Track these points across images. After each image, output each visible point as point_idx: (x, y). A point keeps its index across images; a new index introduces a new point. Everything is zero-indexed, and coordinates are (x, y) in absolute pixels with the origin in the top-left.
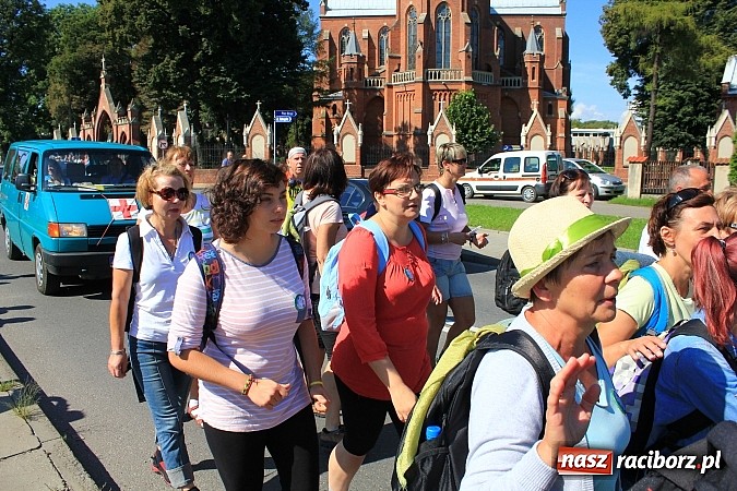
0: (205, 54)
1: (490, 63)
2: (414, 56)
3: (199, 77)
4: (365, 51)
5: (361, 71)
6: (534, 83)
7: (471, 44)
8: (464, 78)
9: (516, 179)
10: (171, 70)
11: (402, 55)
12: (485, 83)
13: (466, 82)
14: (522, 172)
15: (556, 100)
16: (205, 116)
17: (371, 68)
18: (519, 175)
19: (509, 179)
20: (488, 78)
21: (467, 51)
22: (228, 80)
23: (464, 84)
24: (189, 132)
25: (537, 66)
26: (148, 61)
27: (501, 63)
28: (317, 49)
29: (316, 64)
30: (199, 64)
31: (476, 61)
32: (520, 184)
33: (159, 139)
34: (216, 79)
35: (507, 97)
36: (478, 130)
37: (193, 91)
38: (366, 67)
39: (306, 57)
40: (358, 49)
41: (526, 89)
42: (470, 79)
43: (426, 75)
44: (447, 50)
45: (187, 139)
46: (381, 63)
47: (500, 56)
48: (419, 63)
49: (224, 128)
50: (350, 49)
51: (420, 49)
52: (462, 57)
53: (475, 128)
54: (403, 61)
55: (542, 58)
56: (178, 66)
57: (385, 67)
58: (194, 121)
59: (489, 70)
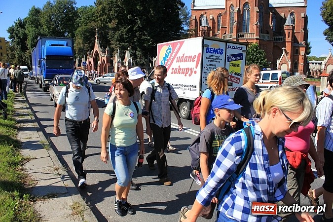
0: (139, 27)
1: (269, 30)
2: (233, 27)
3: (136, 36)
4: (211, 25)
5: (209, 34)
6: (289, 39)
7: (259, 21)
8: (255, 37)
9: (268, 83)
10: (124, 33)
11: (227, 27)
12: (266, 39)
13: (257, 39)
14: (270, 80)
15: (299, 47)
16: (139, 53)
17: (214, 32)
18: (269, 81)
19: (264, 83)
20: (267, 37)
21: (257, 24)
22: (149, 38)
23: (255, 40)
24: (130, 60)
25: (291, 31)
26: (115, 30)
27: (274, 30)
28: (189, 24)
29: (188, 30)
30: (136, 31)
31: (262, 30)
32: (270, 85)
33: (118, 63)
34: (143, 37)
35: (276, 46)
36: (259, 61)
37: (134, 43)
38: (211, 32)
39: (183, 28)
40: (207, 23)
41: (285, 42)
42: (258, 37)
43: (238, 36)
44: (248, 24)
45: (129, 63)
46: (218, 30)
47: (273, 27)
48: (235, 30)
49: (147, 58)
50: (204, 24)
51: (235, 24)
52: (255, 27)
53: (258, 60)
54: (227, 29)
55: (294, 28)
56: (127, 32)
57: (220, 32)
58: (133, 55)
59: (268, 33)
